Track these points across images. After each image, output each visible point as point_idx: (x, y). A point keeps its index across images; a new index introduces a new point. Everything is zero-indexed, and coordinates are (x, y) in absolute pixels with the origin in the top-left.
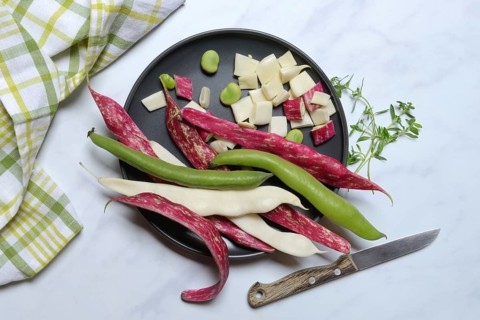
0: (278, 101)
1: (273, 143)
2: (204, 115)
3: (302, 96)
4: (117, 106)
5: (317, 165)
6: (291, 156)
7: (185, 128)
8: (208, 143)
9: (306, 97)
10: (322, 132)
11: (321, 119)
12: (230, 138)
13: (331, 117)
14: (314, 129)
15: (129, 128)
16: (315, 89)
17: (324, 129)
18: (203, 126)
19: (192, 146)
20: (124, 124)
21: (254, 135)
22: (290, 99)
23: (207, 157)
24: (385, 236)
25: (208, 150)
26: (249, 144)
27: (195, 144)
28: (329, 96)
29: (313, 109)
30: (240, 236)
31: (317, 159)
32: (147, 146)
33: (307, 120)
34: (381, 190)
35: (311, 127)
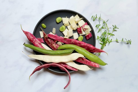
0: (75, 29)
1: (74, 42)
2: (54, 36)
3: (82, 27)
4: (31, 34)
5: (86, 47)
6: (79, 45)
7: (49, 40)
8: (56, 43)
9: (83, 27)
10: (88, 36)
11: (88, 32)
12: (62, 41)
13: (90, 32)
14: (86, 35)
15: (34, 40)
16: (85, 24)
17: (89, 35)
18: (54, 39)
19: (52, 45)
20: (33, 39)
21: (68, 40)
22: (79, 28)
23: (57, 47)
24: (107, 64)
25: (56, 45)
26: (67, 43)
27: (53, 44)
28: (89, 26)
29: (85, 30)
30: (68, 67)
31: (86, 45)
32: (40, 44)
33: (84, 33)
34: (104, 52)
35: (85, 35)
